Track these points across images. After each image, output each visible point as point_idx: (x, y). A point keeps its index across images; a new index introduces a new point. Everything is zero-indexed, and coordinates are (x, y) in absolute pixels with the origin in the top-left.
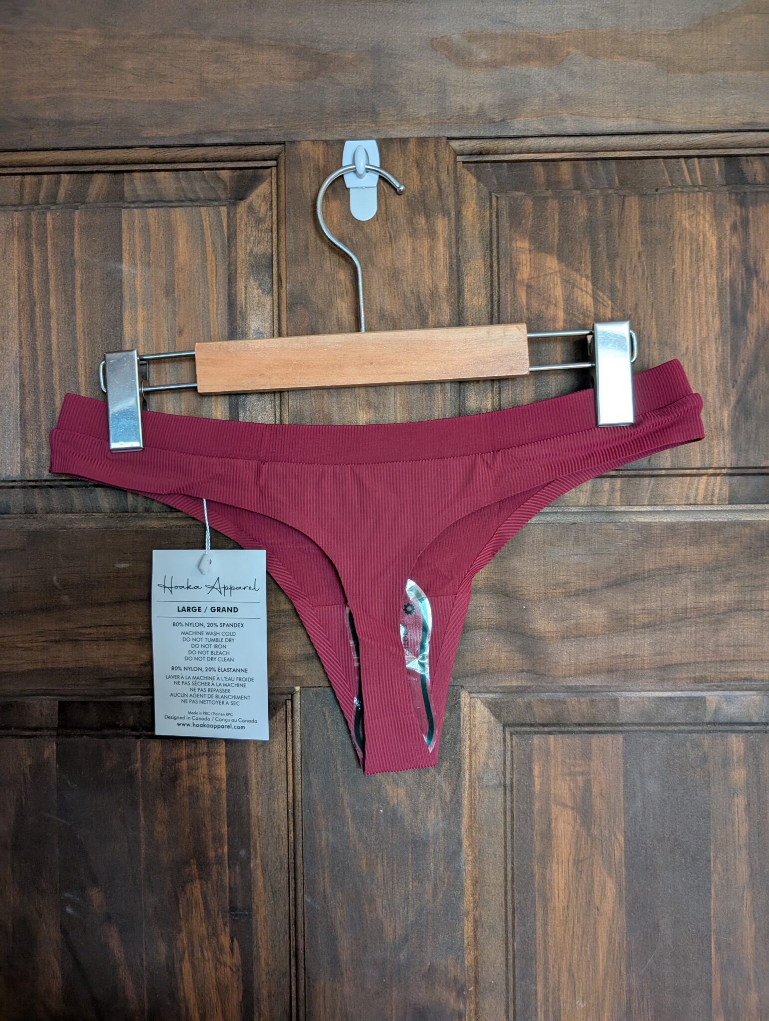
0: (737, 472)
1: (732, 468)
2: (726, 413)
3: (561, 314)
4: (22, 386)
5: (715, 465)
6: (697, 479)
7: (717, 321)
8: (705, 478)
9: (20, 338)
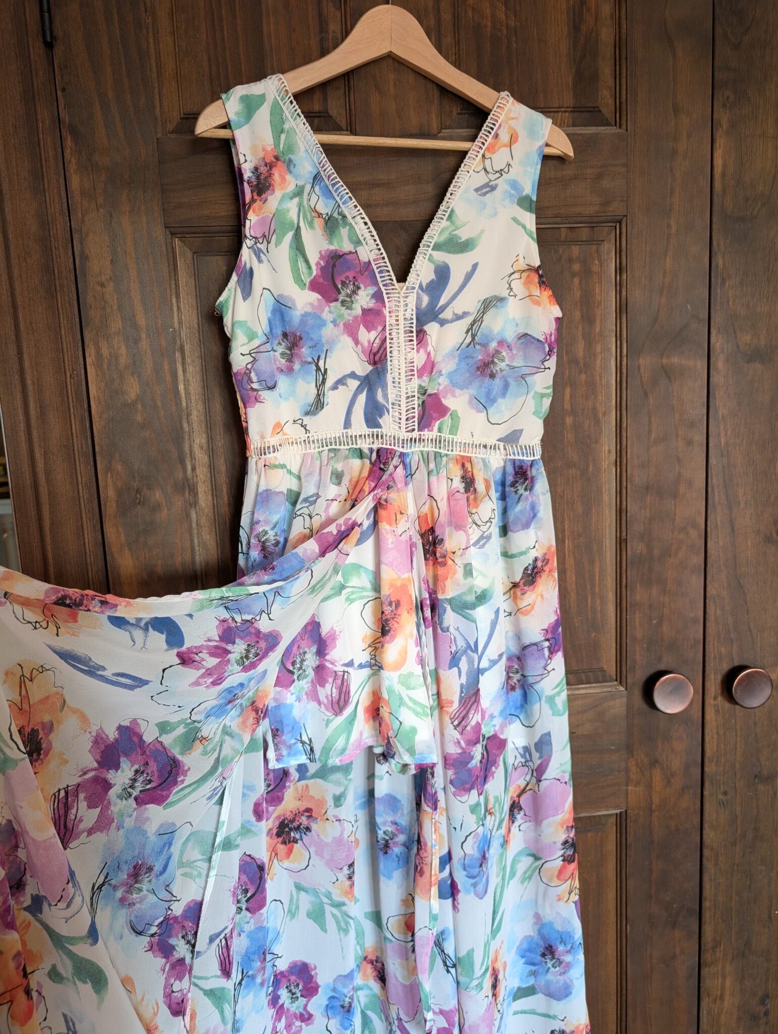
0: (576, 110)
1: (573, 108)
2: (570, 79)
3: (489, 24)
4: (210, 60)
5: (565, 106)
6: (556, 114)
7: (566, 27)
8: (560, 114)
9: (207, 32)
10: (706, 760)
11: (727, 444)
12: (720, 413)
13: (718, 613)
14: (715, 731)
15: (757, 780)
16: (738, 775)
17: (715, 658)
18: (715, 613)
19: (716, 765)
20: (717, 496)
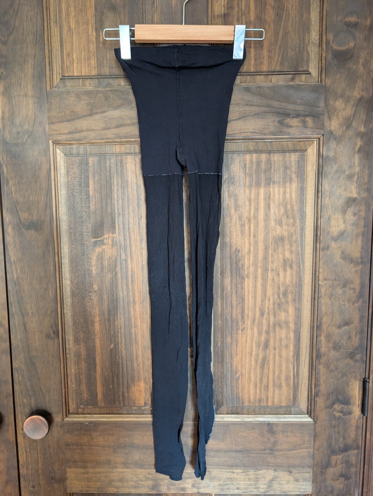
10: (20, 466)
11: (18, 278)
12: (12, 259)
13: (20, 379)
14: (24, 449)
15: (53, 481)
16: (41, 477)
17: (20, 405)
18: (19, 378)
19: (27, 469)
20: (14, 309)
